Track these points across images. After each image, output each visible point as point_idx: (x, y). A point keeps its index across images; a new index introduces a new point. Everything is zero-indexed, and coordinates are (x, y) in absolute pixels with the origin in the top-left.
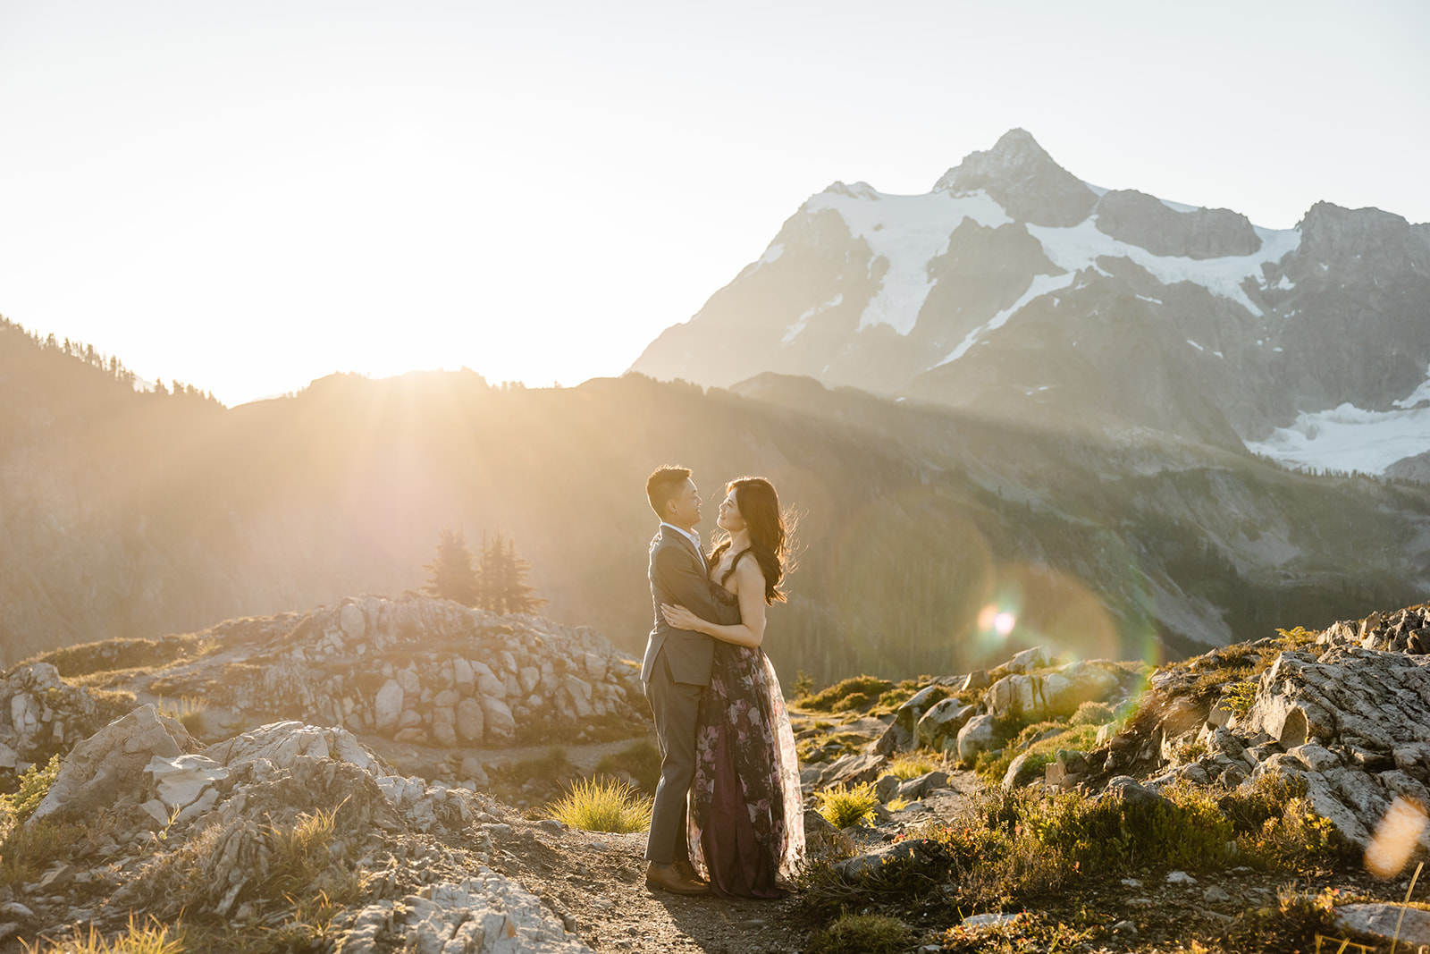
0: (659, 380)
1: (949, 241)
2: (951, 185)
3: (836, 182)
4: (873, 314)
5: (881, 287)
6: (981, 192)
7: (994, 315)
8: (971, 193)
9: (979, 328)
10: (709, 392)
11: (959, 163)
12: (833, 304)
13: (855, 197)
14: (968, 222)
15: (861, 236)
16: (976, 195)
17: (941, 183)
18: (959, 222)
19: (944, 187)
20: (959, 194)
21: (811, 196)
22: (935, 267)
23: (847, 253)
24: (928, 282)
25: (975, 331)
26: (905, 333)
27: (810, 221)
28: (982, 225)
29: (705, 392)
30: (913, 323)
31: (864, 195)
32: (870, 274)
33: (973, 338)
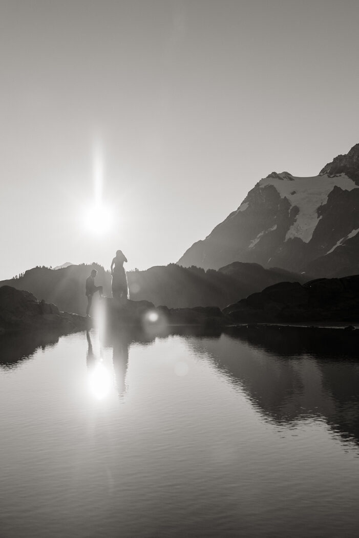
0: (184, 267)
1: (328, 198)
2: (328, 172)
3: (273, 173)
4: (291, 234)
5: (295, 221)
6: (343, 174)
7: (350, 232)
8: (338, 175)
9: (344, 238)
11: (332, 161)
12: (272, 230)
13: (283, 179)
14: (337, 189)
15: (285, 197)
16: (340, 176)
17: (323, 171)
18: (332, 189)
19: (325, 173)
20: (332, 176)
21: (261, 179)
22: (321, 210)
23: (279, 205)
24: (318, 218)
25: (342, 240)
26: (307, 242)
27: (260, 191)
28: (344, 190)
29: (206, 272)
30: (311, 237)
31: (286, 178)
32: (290, 215)
33: (340, 243)
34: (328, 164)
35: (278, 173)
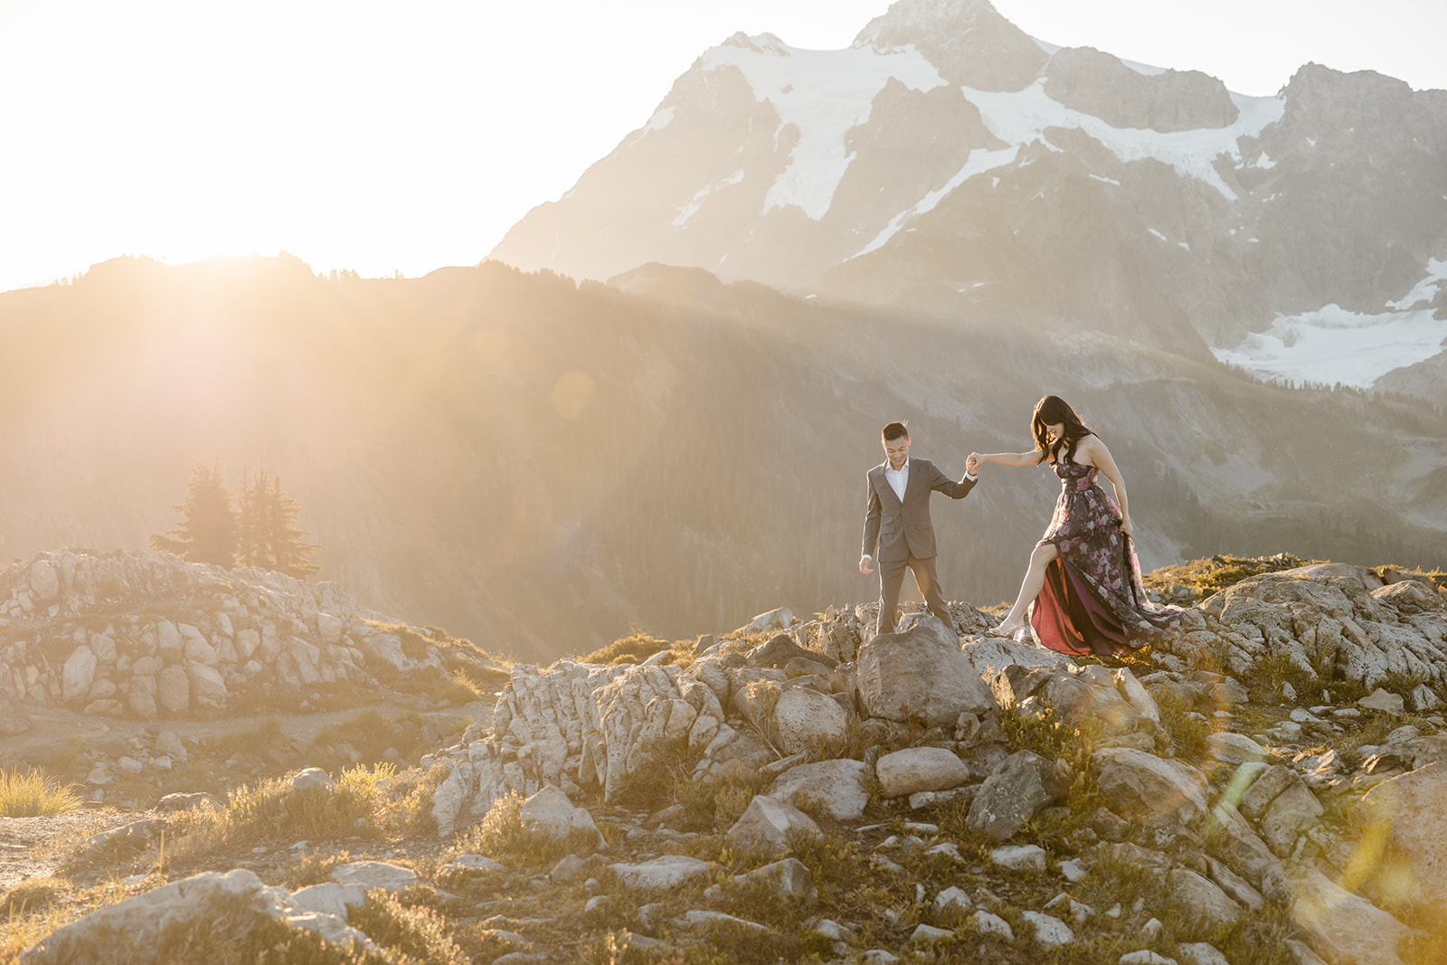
0: (523, 270)
1: (871, 107)
2: (874, 39)
3: (738, 33)
4: (779, 195)
5: (790, 162)
6: (910, 48)
7: (922, 197)
8: (898, 48)
9: (905, 212)
10: (581, 286)
11: (884, 12)
12: (732, 181)
13: (761, 52)
14: (894, 85)
15: (767, 99)
16: (903, 51)
17: (862, 37)
18: (882, 85)
19: (866, 42)
20: (885, 50)
21: (707, 49)
22: (854, 138)
23: (750, 120)
24: (846, 156)
25: (901, 216)
26: (818, 218)
27: (705, 80)
28: (911, 88)
29: (578, 286)
30: (827, 207)
31: (770, 49)
32: (776, 145)
33: (898, 224)
34: (874, 19)
35: (749, 35)
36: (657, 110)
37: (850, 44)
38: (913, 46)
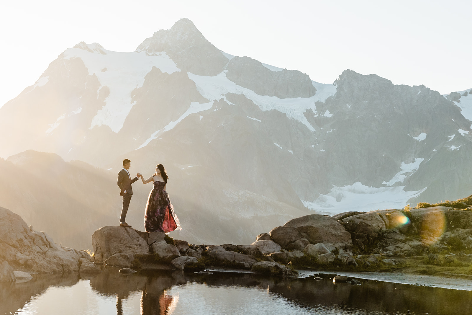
1: (144, 80)
2: (147, 48)
3: (81, 42)
4: (99, 120)
5: (105, 104)
6: (163, 53)
7: (167, 124)
8: (158, 53)
9: (159, 131)
11: (152, 36)
12: (76, 113)
13: (92, 52)
14: (155, 70)
15: (94, 74)
16: (160, 55)
17: (141, 47)
18: (150, 70)
19: (143, 49)
20: (151, 54)
21: (66, 49)
22: (136, 94)
23: (86, 83)
24: (132, 103)
25: (156, 132)
26: (117, 132)
27: (65, 64)
28: (163, 72)
30: (122, 126)
31: (97, 51)
32: (98, 96)
33: (155, 136)
34: (147, 39)
35: (87, 43)
36: (41, 77)
37: (135, 50)
38: (165, 52)
